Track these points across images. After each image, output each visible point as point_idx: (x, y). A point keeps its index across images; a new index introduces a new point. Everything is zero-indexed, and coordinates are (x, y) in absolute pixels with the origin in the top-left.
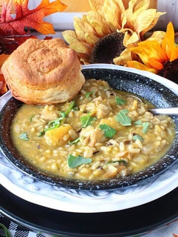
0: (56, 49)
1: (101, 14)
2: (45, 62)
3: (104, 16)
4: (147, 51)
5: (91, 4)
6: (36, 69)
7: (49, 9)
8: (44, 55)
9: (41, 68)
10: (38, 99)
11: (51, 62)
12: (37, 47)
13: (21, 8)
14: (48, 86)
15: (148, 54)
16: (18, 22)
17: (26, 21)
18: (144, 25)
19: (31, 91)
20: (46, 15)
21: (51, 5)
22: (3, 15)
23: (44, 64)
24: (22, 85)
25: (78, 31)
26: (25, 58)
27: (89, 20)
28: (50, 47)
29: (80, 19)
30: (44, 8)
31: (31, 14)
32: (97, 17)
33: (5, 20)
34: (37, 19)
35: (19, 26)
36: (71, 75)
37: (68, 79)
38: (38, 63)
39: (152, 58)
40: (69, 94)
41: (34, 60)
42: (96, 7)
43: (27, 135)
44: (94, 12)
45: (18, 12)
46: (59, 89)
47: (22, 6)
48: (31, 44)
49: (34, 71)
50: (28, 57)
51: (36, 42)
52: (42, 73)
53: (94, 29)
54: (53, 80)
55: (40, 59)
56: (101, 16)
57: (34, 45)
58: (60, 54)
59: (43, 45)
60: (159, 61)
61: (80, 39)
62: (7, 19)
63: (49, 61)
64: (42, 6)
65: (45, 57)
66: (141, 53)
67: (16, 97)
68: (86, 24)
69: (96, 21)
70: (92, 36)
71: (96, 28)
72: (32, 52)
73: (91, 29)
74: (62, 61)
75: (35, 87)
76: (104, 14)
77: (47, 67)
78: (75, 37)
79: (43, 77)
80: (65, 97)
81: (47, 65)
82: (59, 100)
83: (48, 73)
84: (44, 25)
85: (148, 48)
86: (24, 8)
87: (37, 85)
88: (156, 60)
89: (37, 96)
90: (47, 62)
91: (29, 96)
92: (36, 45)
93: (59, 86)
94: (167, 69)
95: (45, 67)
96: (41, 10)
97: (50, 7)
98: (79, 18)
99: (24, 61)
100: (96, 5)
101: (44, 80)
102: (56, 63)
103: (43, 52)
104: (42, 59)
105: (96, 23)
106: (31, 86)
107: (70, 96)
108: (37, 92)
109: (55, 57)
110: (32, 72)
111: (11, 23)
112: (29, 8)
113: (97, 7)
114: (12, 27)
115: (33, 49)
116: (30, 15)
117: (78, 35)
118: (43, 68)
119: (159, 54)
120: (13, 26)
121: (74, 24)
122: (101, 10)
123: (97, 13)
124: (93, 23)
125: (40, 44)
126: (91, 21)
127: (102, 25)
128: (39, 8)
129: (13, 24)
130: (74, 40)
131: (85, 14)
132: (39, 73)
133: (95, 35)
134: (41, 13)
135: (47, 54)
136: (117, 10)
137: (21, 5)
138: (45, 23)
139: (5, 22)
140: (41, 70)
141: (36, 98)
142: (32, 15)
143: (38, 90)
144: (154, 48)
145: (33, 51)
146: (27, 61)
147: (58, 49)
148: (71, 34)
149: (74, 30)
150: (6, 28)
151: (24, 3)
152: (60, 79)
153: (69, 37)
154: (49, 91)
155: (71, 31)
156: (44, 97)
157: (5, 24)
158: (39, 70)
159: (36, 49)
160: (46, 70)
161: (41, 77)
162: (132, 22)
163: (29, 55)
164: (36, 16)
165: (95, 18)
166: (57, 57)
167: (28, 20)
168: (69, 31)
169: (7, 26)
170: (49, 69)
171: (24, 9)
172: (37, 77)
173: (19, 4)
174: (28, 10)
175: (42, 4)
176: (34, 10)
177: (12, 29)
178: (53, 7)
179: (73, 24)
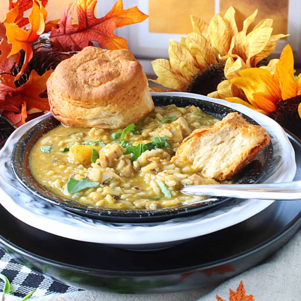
0: (119, 61)
1: (206, 37)
2: (97, 74)
3: (210, 40)
4: (253, 84)
5: (193, 23)
6: (83, 81)
7: (122, 18)
8: (99, 65)
9: (90, 80)
10: (80, 119)
11: (104, 74)
12: (94, 57)
13: (85, 14)
14: (95, 103)
15: (254, 88)
16: (81, 34)
17: (92, 32)
18: (255, 50)
19: (72, 107)
20: (118, 26)
21: (126, 13)
22: (62, 23)
23: (95, 76)
24: (64, 100)
25: (173, 60)
26: (74, 67)
27: (187, 44)
28: (111, 58)
29: (177, 43)
30: (116, 16)
31: (98, 23)
32: (200, 40)
33: (65, 30)
34: (106, 31)
35: (82, 40)
36: (130, 94)
37: (123, 98)
38: (88, 74)
39: (259, 93)
40: (122, 118)
41: (85, 70)
42: (199, 28)
43: (50, 148)
44: (196, 34)
45: (81, 19)
46: (109, 110)
47: (88, 11)
48: (87, 52)
49: (81, 82)
50: (78, 67)
51: (95, 51)
52: (90, 86)
53: (195, 58)
54: (101, 95)
55: (93, 69)
56: (206, 41)
57: (92, 54)
58: (120, 67)
59: (103, 55)
60: (269, 99)
61: (174, 71)
62: (67, 29)
63: (103, 72)
64: (113, 14)
65: (99, 68)
66: (245, 86)
67: (56, 115)
68: (184, 50)
69: (198, 46)
70: (191, 67)
71: (197, 57)
72: (85, 62)
73: (190, 58)
74: (120, 74)
75: (78, 102)
76: (211, 37)
77: (97, 79)
78: (169, 68)
79: (89, 90)
80: (116, 122)
81: (98, 77)
82: (108, 124)
83: (97, 86)
84: (115, 40)
85: (255, 80)
86: (89, 14)
87: (80, 99)
88: (265, 96)
89: (79, 115)
90: (99, 74)
91: (70, 114)
92: (94, 54)
93: (109, 105)
94: (279, 111)
95: (95, 79)
96: (112, 19)
97: (124, 16)
98: (175, 42)
99: (72, 70)
100: (200, 24)
101: (89, 94)
102: (110, 76)
103: (99, 63)
104: (95, 70)
105: (197, 49)
106: (73, 101)
107: (124, 121)
108: (79, 109)
109: (111, 70)
110: (77, 83)
111: (73, 36)
112: (95, 15)
113: (202, 28)
114: (74, 42)
115: (88, 58)
116: (97, 26)
117: (172, 65)
118: (93, 80)
119: (269, 88)
120: (75, 40)
121: (169, 51)
122: (206, 32)
123: (200, 36)
124: (192, 48)
125: (99, 54)
126: (190, 45)
127: (205, 52)
128: (109, 16)
129: (75, 36)
130: (166, 73)
131: (184, 36)
132: (86, 86)
133: (195, 66)
134: (112, 23)
135: (103, 65)
136: (228, 32)
137: (86, 10)
138: (117, 37)
139: (65, 33)
140: (90, 82)
141: (77, 118)
142: (100, 25)
143: (82, 107)
144: (262, 79)
145: (88, 61)
146: (75, 71)
147: (121, 61)
148: (164, 63)
149: (169, 60)
150: (65, 41)
151: (89, 7)
152: (110, 94)
153: (161, 67)
154: (95, 110)
155: (163, 60)
156: (87, 117)
157: (64, 36)
158: (86, 82)
159: (91, 59)
160: (96, 82)
161: (87, 90)
162: (244, 47)
163: (80, 64)
164: (105, 27)
165: (197, 42)
166: (114, 69)
167: (94, 32)
168: (160, 60)
169: (67, 39)
170: (99, 82)
171: (90, 16)
172: (81, 89)
173: (84, 8)
174: (94, 18)
175: (113, 11)
176: (103, 18)
177: (72, 44)
178: (129, 16)
179: (167, 50)
